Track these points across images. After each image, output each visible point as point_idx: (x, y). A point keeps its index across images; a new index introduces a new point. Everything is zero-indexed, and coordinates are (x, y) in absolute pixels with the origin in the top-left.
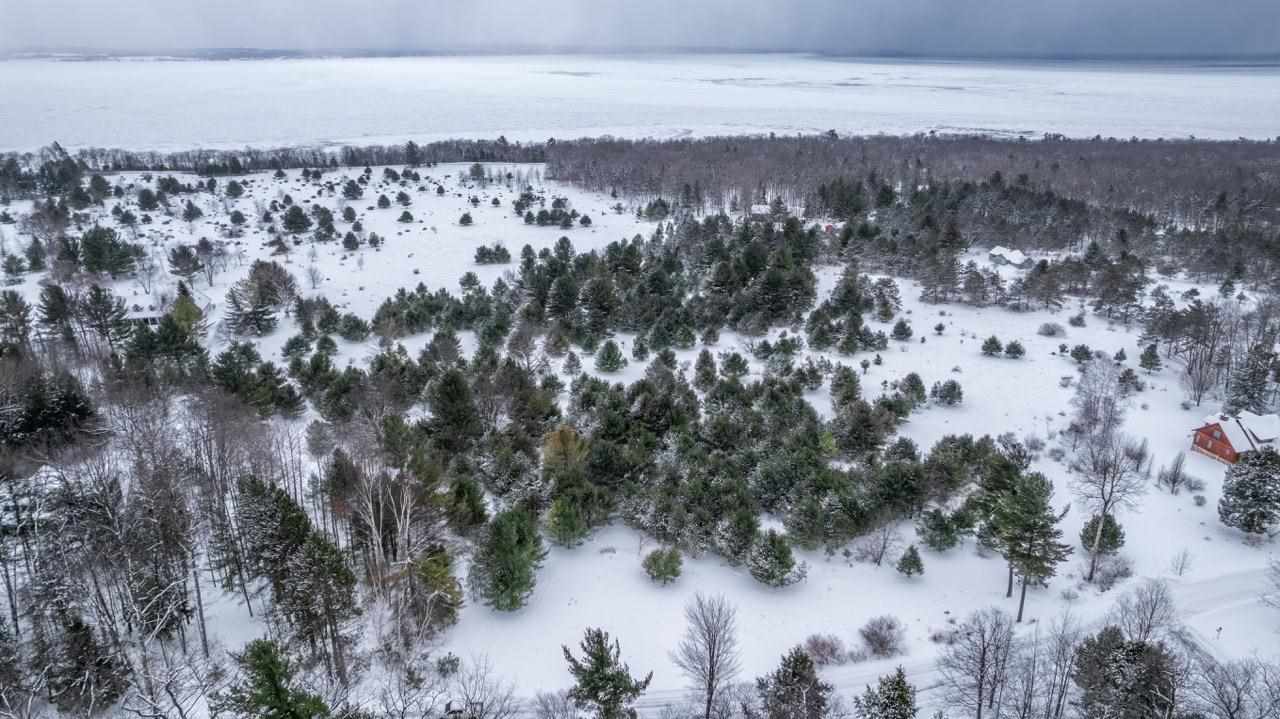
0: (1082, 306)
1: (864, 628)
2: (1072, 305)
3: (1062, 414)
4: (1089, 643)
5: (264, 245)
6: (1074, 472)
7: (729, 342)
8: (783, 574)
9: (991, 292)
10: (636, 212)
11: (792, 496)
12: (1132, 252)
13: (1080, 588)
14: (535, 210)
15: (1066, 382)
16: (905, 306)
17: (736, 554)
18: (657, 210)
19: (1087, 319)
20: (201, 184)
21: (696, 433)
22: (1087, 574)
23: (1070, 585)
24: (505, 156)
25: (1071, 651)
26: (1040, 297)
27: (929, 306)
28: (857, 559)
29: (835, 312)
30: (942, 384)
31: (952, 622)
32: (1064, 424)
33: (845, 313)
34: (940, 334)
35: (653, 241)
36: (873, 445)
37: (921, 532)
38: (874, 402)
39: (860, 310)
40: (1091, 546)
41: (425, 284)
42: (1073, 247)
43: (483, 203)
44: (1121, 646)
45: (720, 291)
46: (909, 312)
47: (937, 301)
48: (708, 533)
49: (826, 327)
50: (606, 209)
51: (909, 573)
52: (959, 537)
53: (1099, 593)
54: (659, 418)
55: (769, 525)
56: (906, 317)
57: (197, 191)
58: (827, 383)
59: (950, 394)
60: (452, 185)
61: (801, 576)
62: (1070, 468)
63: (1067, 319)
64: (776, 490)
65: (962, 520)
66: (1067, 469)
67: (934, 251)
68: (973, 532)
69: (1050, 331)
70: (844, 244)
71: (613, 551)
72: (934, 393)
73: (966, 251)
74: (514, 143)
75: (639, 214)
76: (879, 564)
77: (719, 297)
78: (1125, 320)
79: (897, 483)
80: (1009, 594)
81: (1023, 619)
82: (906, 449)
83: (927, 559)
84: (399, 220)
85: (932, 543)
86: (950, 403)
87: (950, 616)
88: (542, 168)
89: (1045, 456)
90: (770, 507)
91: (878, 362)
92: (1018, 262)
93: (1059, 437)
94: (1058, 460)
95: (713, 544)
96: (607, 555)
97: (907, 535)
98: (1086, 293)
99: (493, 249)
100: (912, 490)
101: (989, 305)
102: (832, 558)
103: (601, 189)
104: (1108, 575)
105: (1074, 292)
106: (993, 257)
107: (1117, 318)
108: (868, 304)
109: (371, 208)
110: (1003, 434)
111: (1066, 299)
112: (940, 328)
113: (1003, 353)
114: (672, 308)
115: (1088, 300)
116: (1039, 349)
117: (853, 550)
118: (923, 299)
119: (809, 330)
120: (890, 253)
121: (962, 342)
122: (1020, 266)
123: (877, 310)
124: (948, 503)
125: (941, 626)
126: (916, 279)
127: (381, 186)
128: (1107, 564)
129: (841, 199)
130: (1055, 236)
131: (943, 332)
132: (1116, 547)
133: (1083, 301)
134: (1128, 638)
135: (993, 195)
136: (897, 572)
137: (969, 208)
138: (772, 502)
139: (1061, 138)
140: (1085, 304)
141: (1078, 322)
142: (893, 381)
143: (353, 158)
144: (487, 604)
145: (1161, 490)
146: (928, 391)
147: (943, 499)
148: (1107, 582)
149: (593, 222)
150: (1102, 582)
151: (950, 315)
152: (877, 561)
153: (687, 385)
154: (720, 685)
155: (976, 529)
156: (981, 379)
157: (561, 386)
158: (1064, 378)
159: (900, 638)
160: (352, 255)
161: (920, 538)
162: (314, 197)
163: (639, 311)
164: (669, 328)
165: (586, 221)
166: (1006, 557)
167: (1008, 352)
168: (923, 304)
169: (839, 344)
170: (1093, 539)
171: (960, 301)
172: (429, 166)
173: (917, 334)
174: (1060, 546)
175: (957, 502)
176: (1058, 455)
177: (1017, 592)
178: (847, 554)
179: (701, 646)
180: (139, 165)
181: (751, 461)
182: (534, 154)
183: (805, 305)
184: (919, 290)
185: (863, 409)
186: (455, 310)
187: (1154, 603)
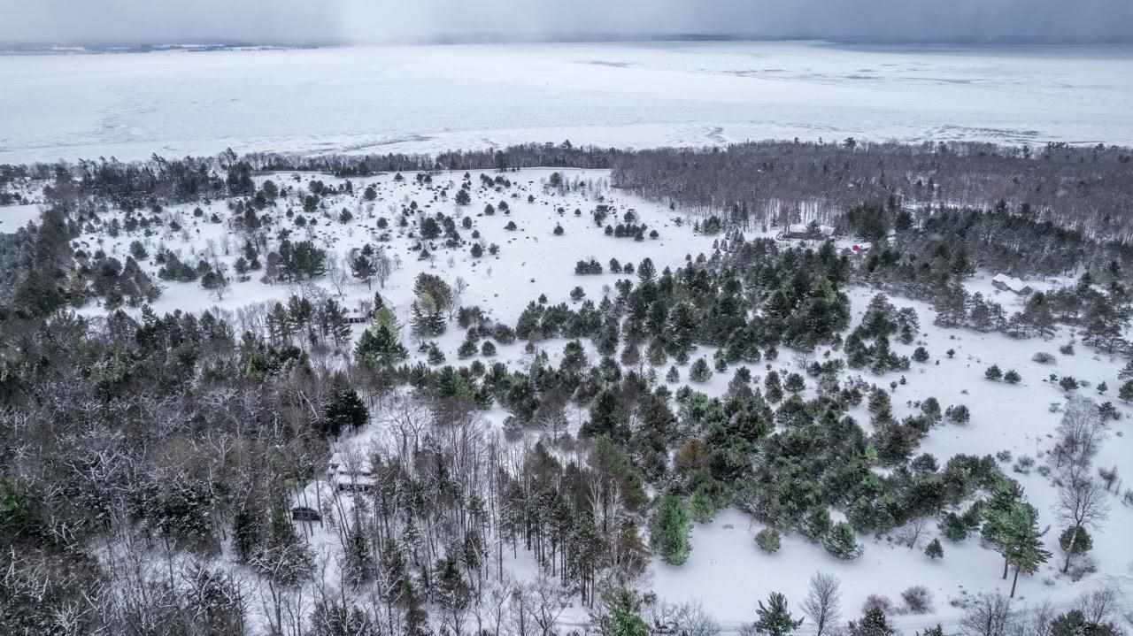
0: (1072, 335)
1: (903, 592)
2: (1064, 334)
3: (1050, 436)
4: (1061, 618)
5: (409, 249)
6: (1057, 486)
7: (787, 361)
8: (848, 551)
9: (994, 319)
10: (693, 227)
11: (851, 496)
12: (1120, 283)
13: (1057, 577)
14: (610, 221)
15: (1054, 409)
16: (922, 331)
17: (815, 535)
18: (712, 225)
19: (1077, 348)
20: (341, 186)
21: (776, 441)
22: (1063, 568)
23: (1050, 575)
24: (575, 163)
25: (1047, 623)
26: (1036, 325)
27: (942, 330)
28: (896, 543)
29: (866, 334)
30: (954, 407)
31: (964, 593)
32: (1050, 445)
33: (875, 336)
34: (951, 357)
35: (713, 258)
36: (903, 456)
37: (940, 527)
38: (903, 420)
39: (887, 332)
40: (1068, 547)
41: (546, 295)
42: (1068, 273)
43: (566, 212)
44: (1081, 624)
45: (776, 314)
46: (925, 335)
47: (949, 325)
48: (796, 520)
49: (861, 350)
50: (668, 222)
51: (933, 557)
52: (968, 532)
53: (1071, 582)
54: (750, 429)
55: (837, 517)
56: (923, 339)
57: (339, 193)
58: (866, 401)
59: (960, 415)
60: (536, 191)
61: (860, 553)
62: (1054, 482)
63: (1058, 347)
64: (838, 490)
65: (970, 520)
66: (1051, 483)
67: (945, 277)
68: (978, 529)
69: (1043, 359)
70: (871, 269)
71: (732, 527)
72: (948, 413)
73: (972, 276)
74: (579, 147)
75: (696, 229)
76: (911, 547)
77: (775, 320)
78: (1110, 350)
79: (924, 491)
80: (1005, 577)
81: (1015, 595)
82: (928, 462)
83: (946, 547)
84: (506, 228)
85: (949, 535)
86: (960, 421)
87: (963, 589)
88: (605, 174)
89: (1035, 471)
90: (833, 501)
91: (903, 382)
92: (1018, 290)
93: (1046, 456)
94: (1045, 475)
95: (799, 527)
96: (728, 530)
97: (931, 528)
98: (1077, 322)
99: (589, 263)
100: (936, 497)
101: (991, 330)
102: (879, 542)
103: (660, 199)
104: (1079, 570)
105: (1066, 320)
106: (995, 283)
107: (1102, 348)
108: (893, 328)
109: (480, 215)
110: (1002, 451)
111: (1059, 328)
112: (951, 353)
113: (1003, 378)
114: (740, 328)
115: (1078, 329)
116: (1033, 375)
117: (893, 536)
118: (937, 322)
119: (848, 351)
120: (910, 280)
121: (968, 366)
122: (1019, 293)
123: (899, 334)
124: (960, 505)
125: (957, 596)
126: (930, 303)
127: (481, 192)
128: (1078, 562)
129: (866, 221)
130: (1052, 265)
131: (954, 356)
132: (1086, 550)
133: (1073, 330)
134: (1087, 620)
135: (998, 223)
136: (925, 555)
137: (976, 234)
138: (836, 499)
139: (1065, 146)
140: (1075, 333)
141: (1067, 350)
142: (916, 401)
143: (452, 161)
144: (663, 560)
145: (1126, 506)
146: (943, 412)
147: (956, 502)
148: (1078, 575)
149: (660, 236)
150: (1073, 575)
151: (959, 339)
152: (910, 545)
153: (763, 400)
154: (826, 625)
155: (981, 527)
156: (986, 401)
157: (669, 393)
158: (1053, 404)
159: (929, 602)
160: (479, 262)
161: (940, 531)
162: (432, 202)
163: (715, 330)
164: (741, 346)
165: (654, 235)
166: (1004, 555)
167: (1007, 378)
168: (936, 328)
169: (873, 365)
170: (1069, 542)
171: (967, 326)
172: (514, 170)
173: (933, 357)
174: (1043, 551)
175: (965, 507)
176: (1044, 471)
177: (1011, 576)
178: (889, 539)
179: (817, 601)
180: (287, 165)
181: (820, 467)
182: (596, 159)
183: (844, 326)
184: (934, 315)
185: (896, 426)
186: (577, 322)
187: (1104, 598)
